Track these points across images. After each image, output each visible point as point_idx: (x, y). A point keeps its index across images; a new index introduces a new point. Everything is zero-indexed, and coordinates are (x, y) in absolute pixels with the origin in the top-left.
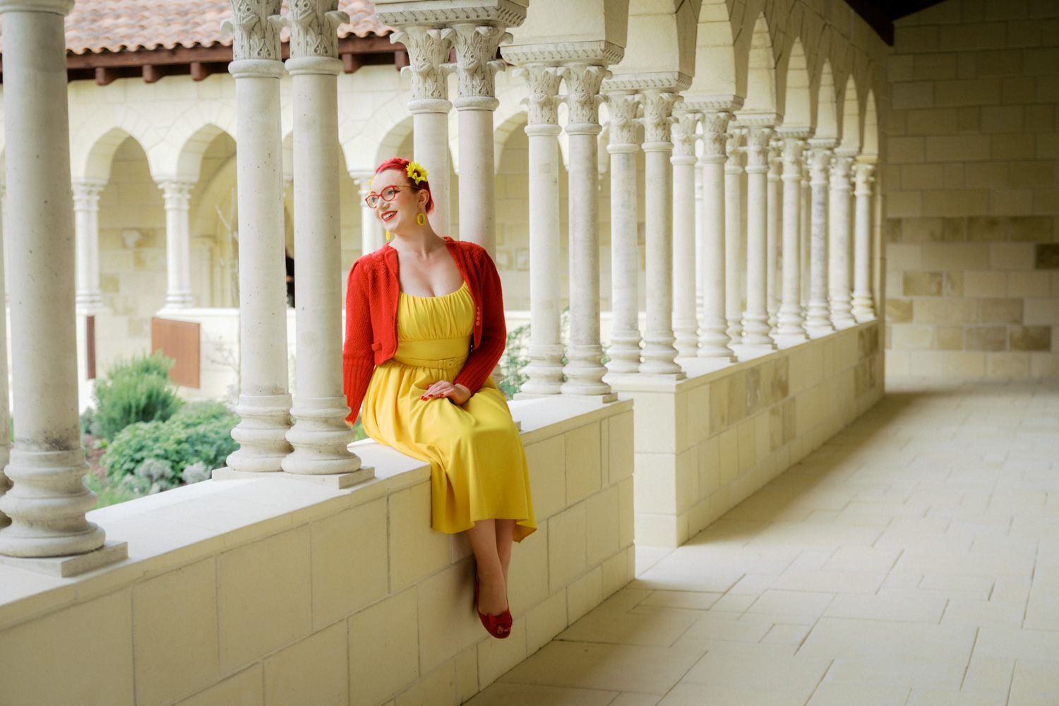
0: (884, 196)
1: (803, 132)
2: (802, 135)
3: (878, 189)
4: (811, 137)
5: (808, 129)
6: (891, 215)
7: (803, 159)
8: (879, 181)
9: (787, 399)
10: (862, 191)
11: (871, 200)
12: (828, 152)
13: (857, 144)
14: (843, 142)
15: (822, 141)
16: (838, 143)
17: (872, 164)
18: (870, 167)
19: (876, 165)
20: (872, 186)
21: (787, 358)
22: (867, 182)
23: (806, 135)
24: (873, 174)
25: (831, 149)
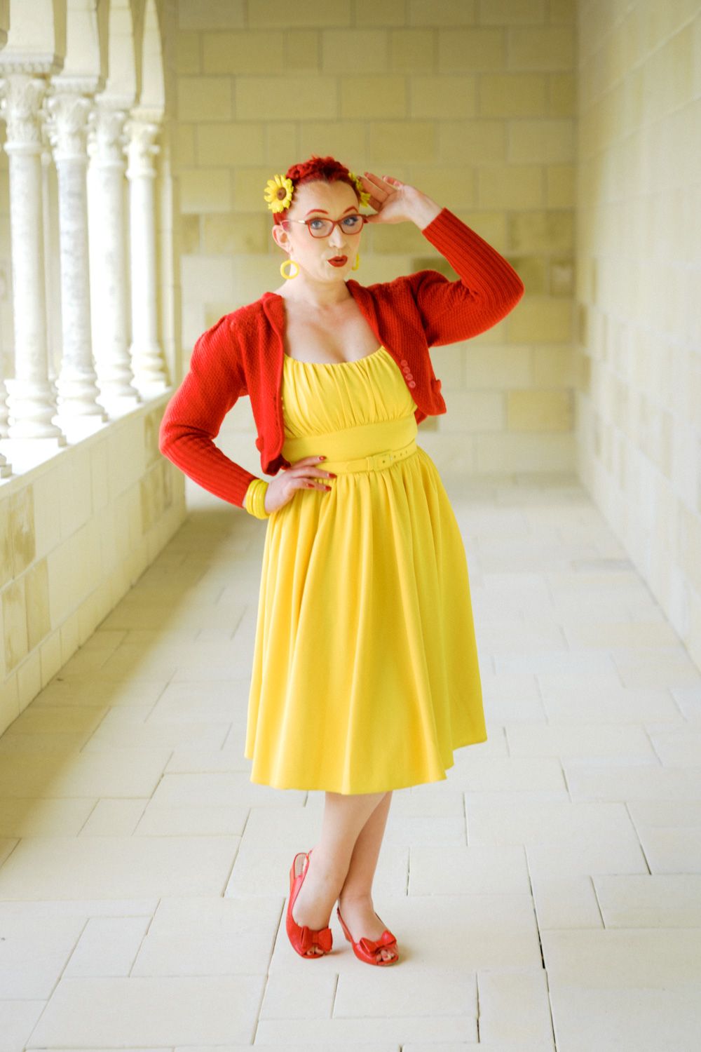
0: (176, 179)
1: (42, 64)
2: (39, 70)
3: (166, 166)
4: (57, 74)
5: (51, 59)
6: (187, 208)
7: (43, 113)
8: (167, 152)
9: (31, 565)
10: (138, 170)
11: (155, 185)
12: (84, 102)
13: (132, 89)
14: (109, 83)
15: (73, 81)
16: (102, 84)
17: (154, 123)
18: (151, 129)
19: (162, 125)
20: (156, 162)
21: (30, 490)
22: (146, 154)
23: (47, 69)
24: (157, 140)
25: (89, 96)
